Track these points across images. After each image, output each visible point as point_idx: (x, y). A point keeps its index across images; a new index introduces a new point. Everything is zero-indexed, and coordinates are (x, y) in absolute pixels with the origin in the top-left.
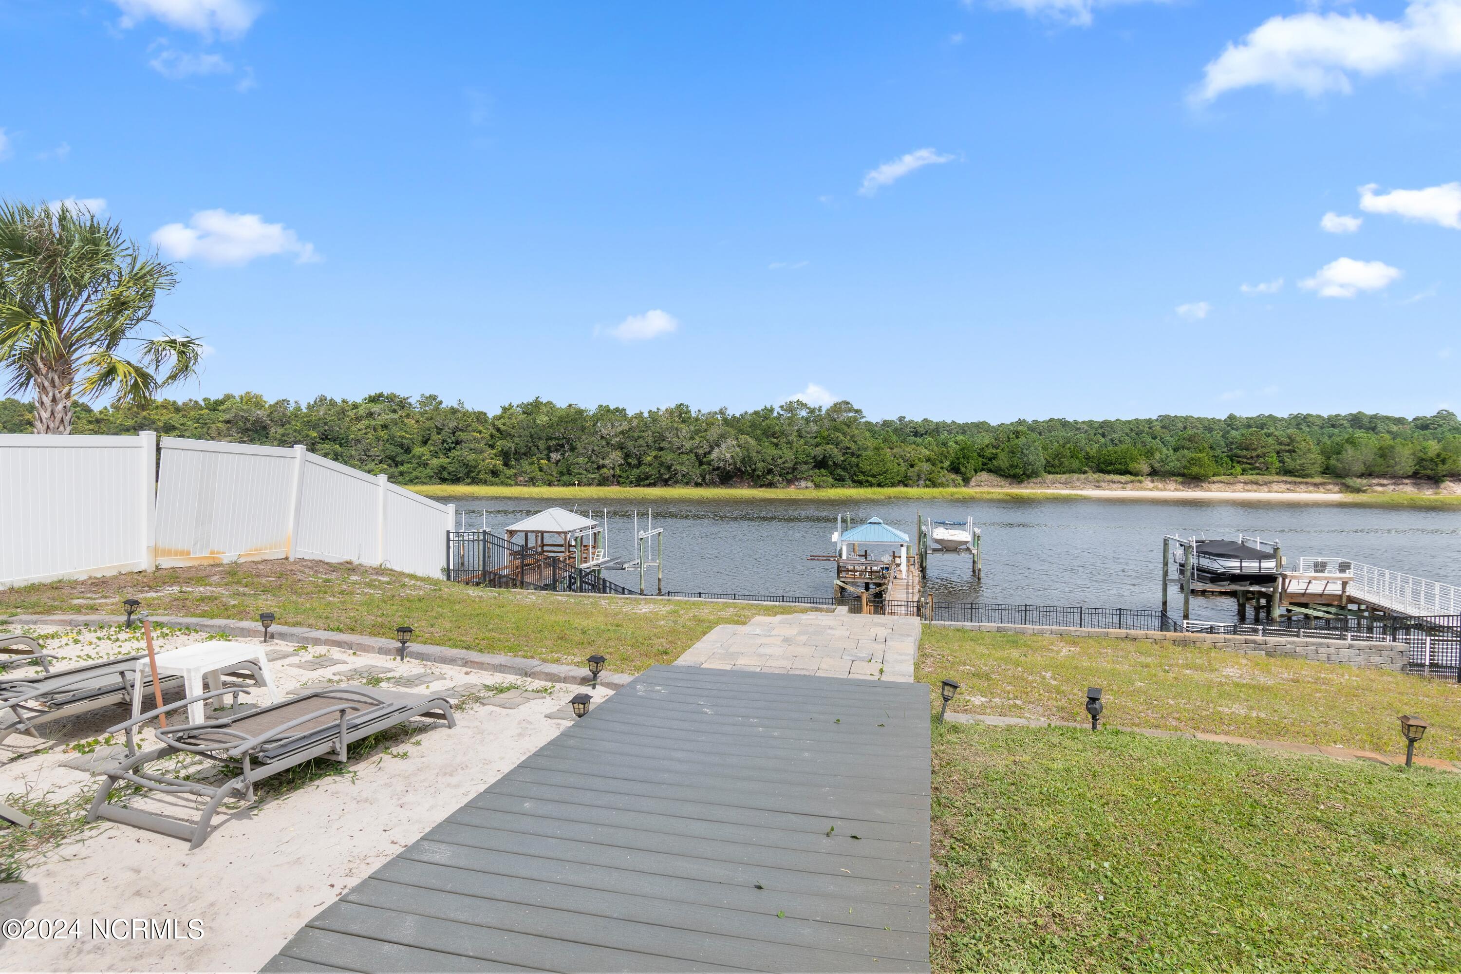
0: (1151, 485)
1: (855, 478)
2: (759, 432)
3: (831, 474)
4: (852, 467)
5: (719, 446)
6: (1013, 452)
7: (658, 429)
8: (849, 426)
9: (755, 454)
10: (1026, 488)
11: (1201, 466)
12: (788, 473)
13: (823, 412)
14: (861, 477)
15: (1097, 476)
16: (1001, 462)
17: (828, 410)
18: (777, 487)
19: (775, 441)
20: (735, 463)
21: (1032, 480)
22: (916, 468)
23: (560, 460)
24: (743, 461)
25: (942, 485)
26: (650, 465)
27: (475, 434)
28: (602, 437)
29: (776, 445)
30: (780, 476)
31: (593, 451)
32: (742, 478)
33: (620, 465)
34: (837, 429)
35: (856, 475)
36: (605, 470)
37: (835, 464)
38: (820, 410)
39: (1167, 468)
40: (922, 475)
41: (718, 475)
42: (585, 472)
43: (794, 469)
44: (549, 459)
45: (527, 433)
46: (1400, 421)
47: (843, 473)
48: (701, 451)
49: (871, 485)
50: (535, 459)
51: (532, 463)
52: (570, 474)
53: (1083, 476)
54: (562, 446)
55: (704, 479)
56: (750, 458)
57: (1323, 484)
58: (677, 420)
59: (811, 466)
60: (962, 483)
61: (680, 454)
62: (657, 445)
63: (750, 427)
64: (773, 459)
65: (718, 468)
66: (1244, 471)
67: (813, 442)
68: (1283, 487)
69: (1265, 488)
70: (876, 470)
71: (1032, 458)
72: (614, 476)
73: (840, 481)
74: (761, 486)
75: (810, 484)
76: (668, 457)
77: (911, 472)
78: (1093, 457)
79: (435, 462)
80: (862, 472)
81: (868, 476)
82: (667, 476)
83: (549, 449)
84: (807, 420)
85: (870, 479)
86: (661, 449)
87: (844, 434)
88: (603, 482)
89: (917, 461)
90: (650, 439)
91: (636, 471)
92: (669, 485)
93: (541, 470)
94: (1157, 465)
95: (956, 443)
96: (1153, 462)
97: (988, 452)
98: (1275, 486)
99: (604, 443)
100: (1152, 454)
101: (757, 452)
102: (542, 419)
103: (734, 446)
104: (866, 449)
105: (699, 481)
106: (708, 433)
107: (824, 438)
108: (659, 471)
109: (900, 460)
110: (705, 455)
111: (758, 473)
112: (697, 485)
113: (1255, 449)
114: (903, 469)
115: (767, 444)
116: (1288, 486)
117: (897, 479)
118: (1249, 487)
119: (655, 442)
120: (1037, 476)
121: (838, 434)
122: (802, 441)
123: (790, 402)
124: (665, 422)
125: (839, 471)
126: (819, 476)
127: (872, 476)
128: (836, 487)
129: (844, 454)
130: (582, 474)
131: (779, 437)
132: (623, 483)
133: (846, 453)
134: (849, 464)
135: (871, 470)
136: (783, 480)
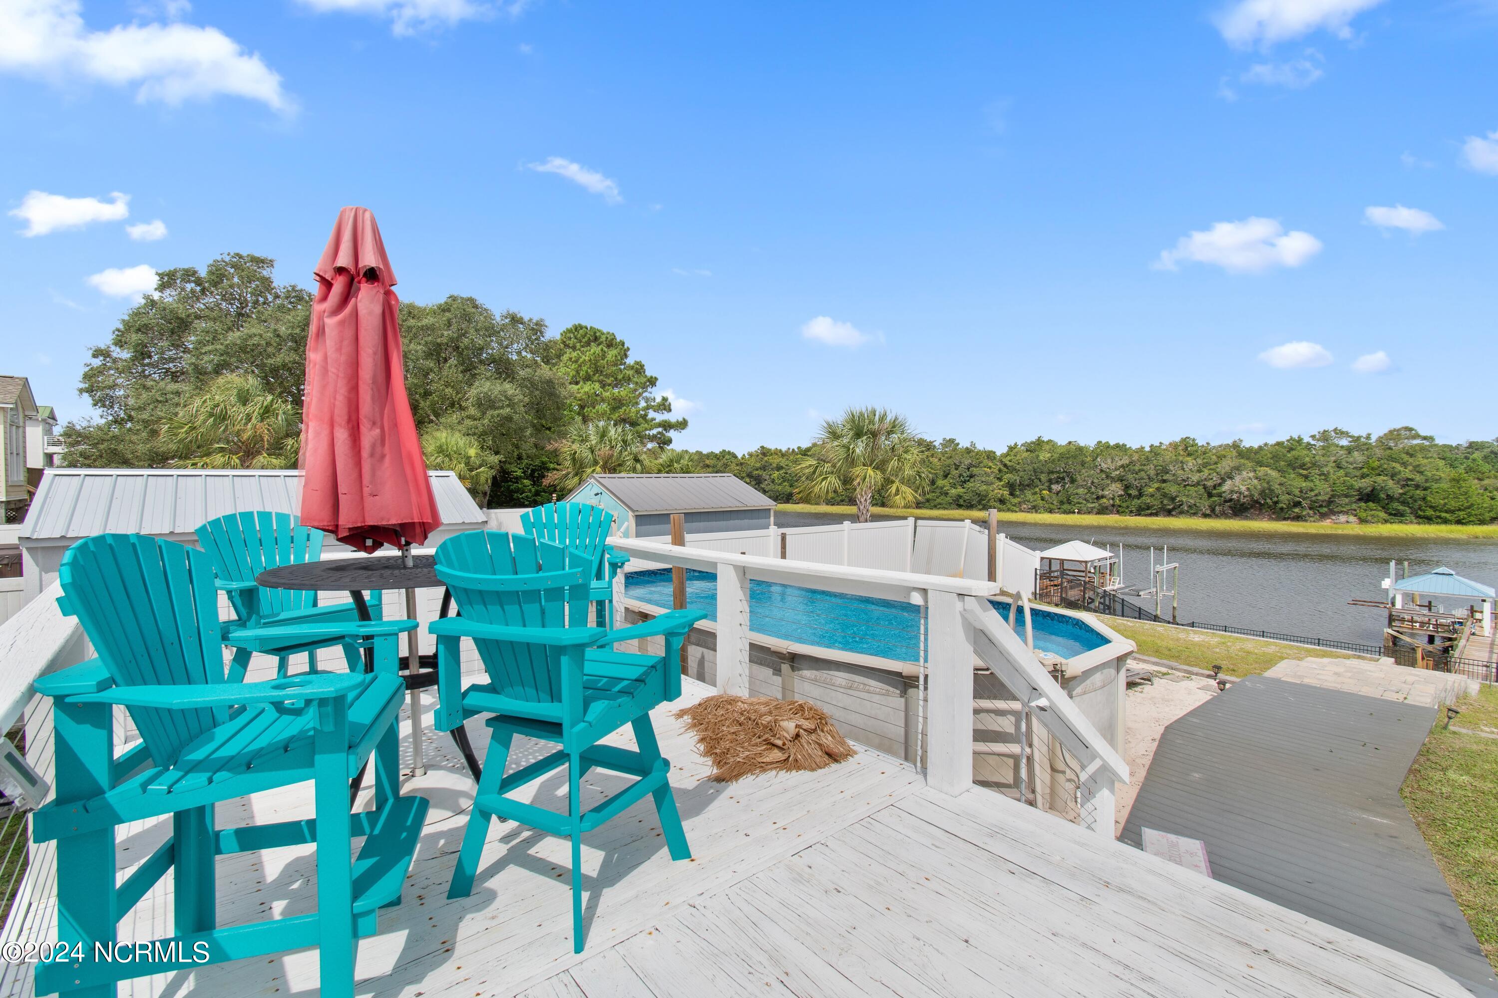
1: (1420, 513)
2: (1282, 463)
3: (1383, 508)
4: (1415, 501)
5: (1231, 478)
7: (1161, 463)
8: (1411, 456)
9: (1277, 486)
12: (1321, 506)
13: (1374, 438)
14: (1430, 512)
17: (1380, 437)
18: (1306, 521)
19: (1305, 472)
20: (1251, 496)
23: (1060, 491)
24: (1262, 493)
26: (1152, 496)
27: (986, 469)
28: (1102, 471)
29: (1306, 477)
30: (1310, 509)
31: (1093, 483)
32: (1260, 510)
33: (1121, 495)
34: (1391, 459)
35: (1424, 511)
36: (1104, 500)
37: (1390, 498)
38: (1368, 437)
41: (1230, 507)
42: (1084, 502)
43: (1330, 502)
44: (1050, 490)
45: (1031, 468)
47: (1401, 508)
48: (1209, 484)
49: (1446, 521)
50: (1037, 490)
51: (1035, 493)
52: (1070, 503)
54: (1063, 479)
55: (1213, 510)
56: (1272, 491)
58: (1182, 453)
59: (1354, 499)
61: (1185, 486)
62: (1160, 477)
63: (1271, 458)
64: (1301, 492)
65: (1231, 500)
67: (1358, 473)
70: (1453, 504)
72: (1113, 506)
73: (1397, 516)
74: (1285, 519)
75: (1352, 518)
76: (1172, 489)
79: (953, 491)
80: (1431, 507)
81: (1440, 511)
82: (1171, 507)
83: (1050, 481)
84: (1349, 450)
85: (1443, 515)
86: (1164, 481)
87: (1404, 465)
88: (1102, 511)
90: (1152, 473)
91: (1136, 502)
92: (1173, 516)
93: (1043, 499)
99: (1104, 476)
101: (1280, 484)
102: (1044, 456)
103: (1250, 478)
104: (1438, 480)
105: (1208, 512)
106: (1219, 465)
107: (1373, 469)
108: (1162, 502)
110: (1215, 487)
111: (1280, 505)
112: (1205, 516)
115: (1293, 476)
117: (1487, 516)
119: (1157, 474)
121: (1394, 464)
122: (1342, 472)
123: (1325, 431)
124: (1169, 456)
125: (1396, 505)
126: (1366, 510)
127: (1446, 512)
128: (1391, 523)
129: (1403, 486)
130: (1081, 503)
131: (1309, 468)
132: (1122, 512)
133: (1407, 485)
134: (1411, 498)
135: (1445, 504)
136: (1315, 514)
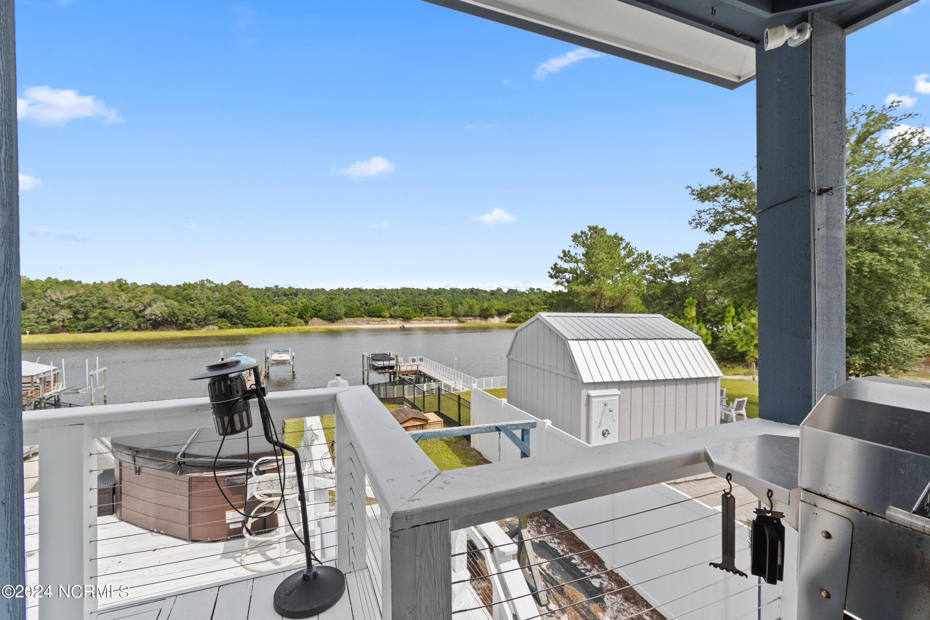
0: (390, 322)
1: (244, 323)
2: (180, 297)
3: (229, 321)
4: (242, 317)
5: (150, 306)
6: (329, 308)
7: (102, 295)
8: (240, 295)
9: (177, 311)
10: (336, 325)
11: (409, 314)
12: (201, 321)
13: (224, 285)
14: (248, 322)
15: (368, 318)
16: (324, 313)
17: (227, 285)
18: (193, 330)
19: (192, 303)
20: (163, 317)
21: (339, 321)
22: (280, 317)
24: (169, 314)
25: (294, 325)
26: (96, 318)
28: (52, 300)
29: (193, 306)
30: (196, 322)
31: (43, 310)
32: (169, 325)
33: (70, 318)
34: (232, 296)
35: (245, 321)
36: (55, 323)
37: (232, 316)
38: (222, 284)
39: (396, 314)
40: (283, 320)
41: (150, 324)
42: (36, 325)
43: (205, 319)
46: (485, 292)
47: (236, 321)
48: (137, 310)
49: (254, 326)
53: (361, 319)
55: (139, 326)
56: (175, 313)
57: (452, 320)
58: (117, 289)
59: (216, 317)
60: (304, 324)
61: (120, 311)
62: (101, 305)
63: (174, 294)
64: (190, 313)
65: (151, 320)
66: (425, 315)
67: (218, 303)
68: (439, 321)
69: (432, 322)
70: (256, 318)
71: (338, 311)
72: (63, 326)
73: (235, 325)
74: (182, 330)
75: (216, 327)
76: (111, 314)
77: (277, 319)
78: (366, 310)
80: (249, 320)
81: (252, 322)
82: (110, 326)
84: (213, 291)
85: (253, 323)
86: (105, 308)
87: (237, 299)
88: (54, 331)
89: (280, 313)
90: (95, 302)
91: (83, 323)
92: (111, 331)
94: (392, 313)
95: (302, 303)
96: (391, 311)
97: (317, 308)
98: (436, 321)
99: (54, 304)
100: (390, 308)
101: (179, 309)
103: (162, 306)
104: (250, 307)
105: (136, 327)
106: (142, 298)
107: (224, 301)
108: (103, 322)
109: (271, 312)
110: (140, 311)
111: (180, 322)
112: (135, 330)
113: (429, 306)
114: (272, 317)
115: (186, 305)
116: (440, 321)
117: (268, 323)
118: (427, 322)
119: (99, 303)
120: (341, 319)
121: (233, 299)
122: (210, 303)
123: (202, 280)
124: (107, 291)
125: (235, 320)
126: (221, 323)
127: (254, 322)
128: (232, 328)
129: (237, 310)
130: (33, 326)
131: (194, 300)
132: (71, 331)
133: (239, 309)
134: (240, 315)
135: (253, 318)
136: (198, 325)
